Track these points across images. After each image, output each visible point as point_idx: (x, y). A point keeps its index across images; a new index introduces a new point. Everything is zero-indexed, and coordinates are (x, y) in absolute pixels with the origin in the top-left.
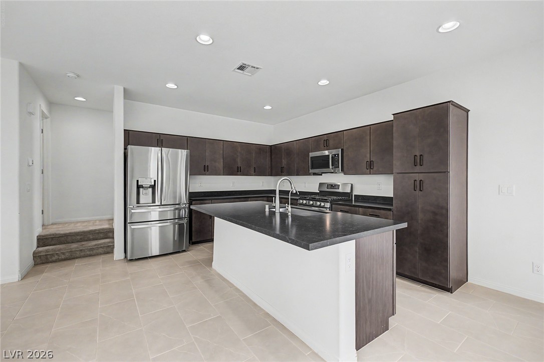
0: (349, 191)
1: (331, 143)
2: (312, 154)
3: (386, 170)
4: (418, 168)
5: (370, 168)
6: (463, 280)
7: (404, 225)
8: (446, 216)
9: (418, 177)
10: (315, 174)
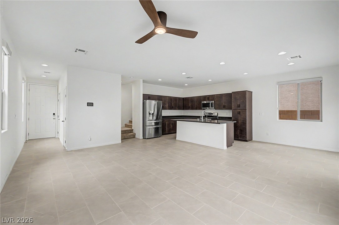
0: (217, 115)
1: (210, 98)
2: (202, 102)
3: (230, 108)
4: (239, 108)
5: (224, 108)
6: (251, 139)
7: (236, 122)
8: (246, 121)
9: (239, 111)
10: (203, 109)
